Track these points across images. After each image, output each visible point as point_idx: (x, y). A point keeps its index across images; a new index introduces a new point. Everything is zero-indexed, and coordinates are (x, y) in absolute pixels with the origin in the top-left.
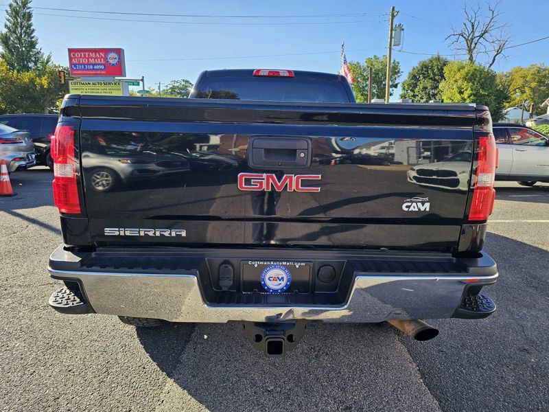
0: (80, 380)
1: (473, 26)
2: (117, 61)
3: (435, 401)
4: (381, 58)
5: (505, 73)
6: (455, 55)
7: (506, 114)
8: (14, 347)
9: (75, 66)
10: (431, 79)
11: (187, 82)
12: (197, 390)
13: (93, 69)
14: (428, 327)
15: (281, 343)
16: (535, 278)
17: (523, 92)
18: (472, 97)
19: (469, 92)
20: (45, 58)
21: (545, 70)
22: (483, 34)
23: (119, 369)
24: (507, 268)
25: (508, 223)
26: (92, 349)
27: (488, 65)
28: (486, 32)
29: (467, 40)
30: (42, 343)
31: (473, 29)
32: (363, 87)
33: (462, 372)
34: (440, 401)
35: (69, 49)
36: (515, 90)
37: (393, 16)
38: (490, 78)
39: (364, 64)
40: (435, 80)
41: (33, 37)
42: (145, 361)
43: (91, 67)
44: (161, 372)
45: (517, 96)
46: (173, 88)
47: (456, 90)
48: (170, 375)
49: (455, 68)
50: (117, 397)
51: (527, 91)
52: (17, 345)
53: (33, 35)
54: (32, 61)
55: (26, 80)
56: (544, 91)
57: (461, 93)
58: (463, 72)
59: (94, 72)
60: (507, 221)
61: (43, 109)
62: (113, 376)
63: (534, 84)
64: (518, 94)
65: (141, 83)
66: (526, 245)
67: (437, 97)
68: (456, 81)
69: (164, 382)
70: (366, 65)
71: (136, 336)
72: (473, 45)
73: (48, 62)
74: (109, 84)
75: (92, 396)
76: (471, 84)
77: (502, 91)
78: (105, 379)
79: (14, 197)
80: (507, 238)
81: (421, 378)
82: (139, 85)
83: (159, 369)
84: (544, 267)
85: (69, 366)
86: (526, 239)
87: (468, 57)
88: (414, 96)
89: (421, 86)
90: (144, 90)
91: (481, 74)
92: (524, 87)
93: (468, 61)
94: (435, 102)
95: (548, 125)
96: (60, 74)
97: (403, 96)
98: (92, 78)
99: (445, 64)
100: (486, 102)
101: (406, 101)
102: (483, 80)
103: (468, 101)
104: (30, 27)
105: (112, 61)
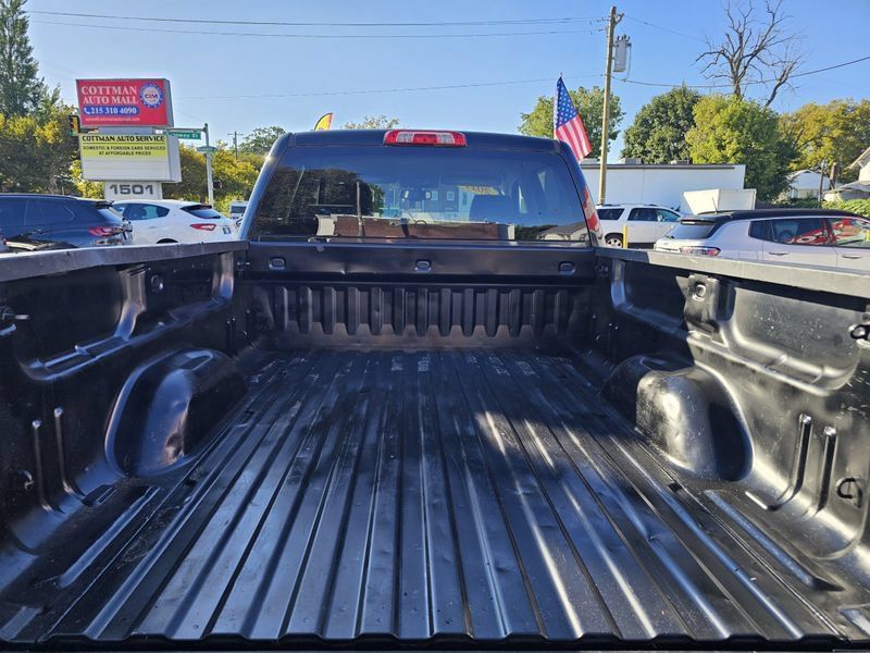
1: (741, 38)
2: (157, 100)
4: (591, 92)
5: (790, 115)
6: (712, 86)
7: (792, 181)
9: (89, 109)
10: (672, 124)
11: (279, 130)
13: (119, 113)
17: (819, 145)
18: (738, 155)
19: (734, 146)
20: (50, 92)
21: (854, 109)
22: (757, 52)
27: (765, 102)
28: (762, 48)
29: (731, 61)
31: (741, 42)
35: (77, 81)
36: (807, 142)
37: (614, 23)
38: (768, 123)
40: (679, 127)
41: (31, 60)
43: (116, 110)
45: (809, 152)
46: (257, 142)
47: (712, 143)
49: (712, 107)
51: (827, 143)
53: (29, 57)
54: (29, 99)
55: (21, 130)
56: (852, 144)
57: (721, 147)
58: (725, 114)
59: (120, 119)
61: (48, 178)
63: (836, 133)
64: (811, 148)
65: (203, 134)
67: (682, 155)
68: (713, 128)
72: (741, 70)
73: (54, 100)
74: (146, 139)
76: (737, 133)
77: (787, 145)
82: (199, 138)
87: (733, 89)
88: (645, 153)
89: (656, 137)
90: (208, 146)
91: (753, 117)
92: (820, 137)
93: (732, 96)
94: (679, 163)
95: (864, 201)
96: (72, 120)
97: (627, 154)
98: (117, 130)
99: (694, 101)
100: (762, 164)
101: (632, 161)
102: (756, 126)
103: (732, 161)
104: (25, 44)
105: (150, 101)
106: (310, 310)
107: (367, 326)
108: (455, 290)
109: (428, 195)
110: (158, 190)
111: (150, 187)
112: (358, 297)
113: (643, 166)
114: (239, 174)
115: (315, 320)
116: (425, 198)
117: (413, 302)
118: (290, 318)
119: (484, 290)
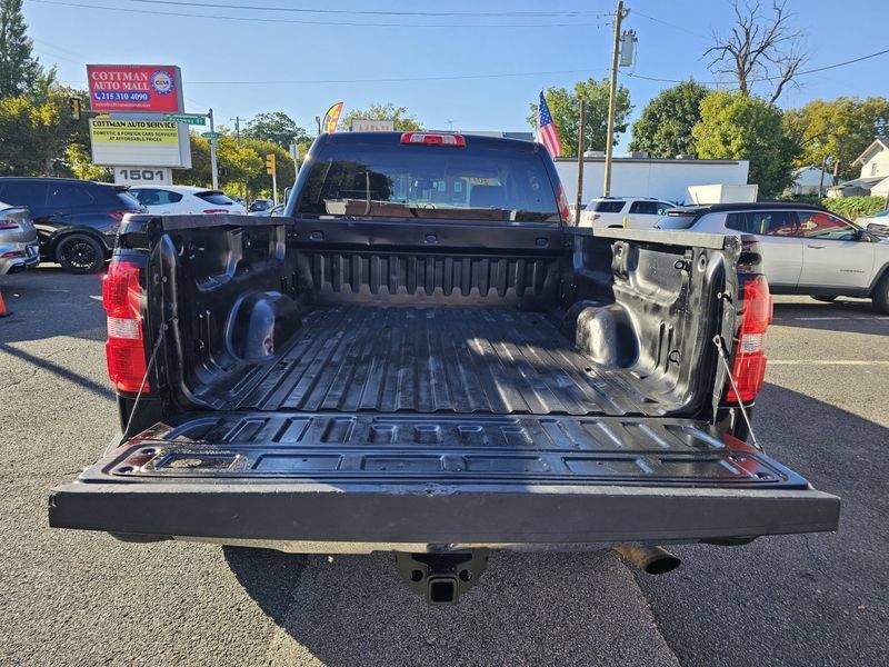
0: (142, 630)
1: (747, 34)
2: (168, 87)
3: (674, 658)
4: (601, 85)
5: (797, 111)
6: (719, 81)
7: (796, 178)
8: (36, 578)
9: (100, 94)
10: (679, 119)
11: (283, 116)
12: (320, 644)
13: (130, 99)
14: (665, 554)
15: (451, 584)
16: (828, 459)
17: (824, 142)
18: (743, 151)
19: (739, 141)
20: (46, 73)
21: (859, 107)
22: (763, 48)
23: (200, 612)
24: (787, 442)
25: (793, 366)
26: (157, 580)
27: (770, 99)
28: (768, 44)
29: (737, 57)
30: (78, 571)
31: (748, 38)
32: (571, 131)
33: (715, 611)
34: (682, 658)
35: (88, 66)
36: (812, 138)
37: (620, 18)
38: (773, 120)
39: (572, 92)
40: (686, 121)
41: (24, 39)
42: (240, 598)
43: (126, 96)
44: (265, 617)
45: (815, 148)
46: (260, 127)
47: (718, 138)
48: (279, 622)
49: (718, 103)
50: (200, 657)
51: (832, 141)
52: (40, 574)
53: (23, 36)
54: (24, 79)
55: (15, 112)
56: (856, 141)
57: (726, 143)
58: (730, 109)
59: (131, 105)
60: (791, 362)
61: (45, 162)
62: (192, 623)
63: (841, 130)
64: (817, 145)
65: (207, 120)
66: (817, 402)
67: (688, 149)
68: (719, 124)
69: (271, 632)
70: (575, 94)
71: (223, 558)
72: (747, 65)
73: (50, 81)
74: (157, 125)
75: (163, 656)
76: (742, 129)
77: (790, 141)
78: (180, 629)
79: (8, 319)
80: (790, 391)
81: (654, 622)
82: (204, 124)
83: (261, 611)
84: (844, 440)
85: (123, 608)
86: (818, 393)
87: (738, 85)
88: (652, 147)
89: (663, 130)
90: (212, 132)
91: (759, 113)
92: (826, 134)
93: (738, 91)
94: (684, 158)
95: (862, 198)
96: (72, 103)
97: (634, 148)
98: (127, 115)
99: (702, 95)
100: (766, 159)
101: (639, 155)
102: (761, 122)
103: (737, 156)
104: (19, 22)
105: (161, 88)
106: (342, 274)
107: (386, 287)
108: (456, 259)
109: (435, 184)
110: (168, 176)
111: (161, 173)
112: (379, 264)
113: (650, 159)
114: (242, 160)
115: (345, 282)
116: (433, 188)
117: (422, 269)
118: (326, 279)
119: (479, 260)
